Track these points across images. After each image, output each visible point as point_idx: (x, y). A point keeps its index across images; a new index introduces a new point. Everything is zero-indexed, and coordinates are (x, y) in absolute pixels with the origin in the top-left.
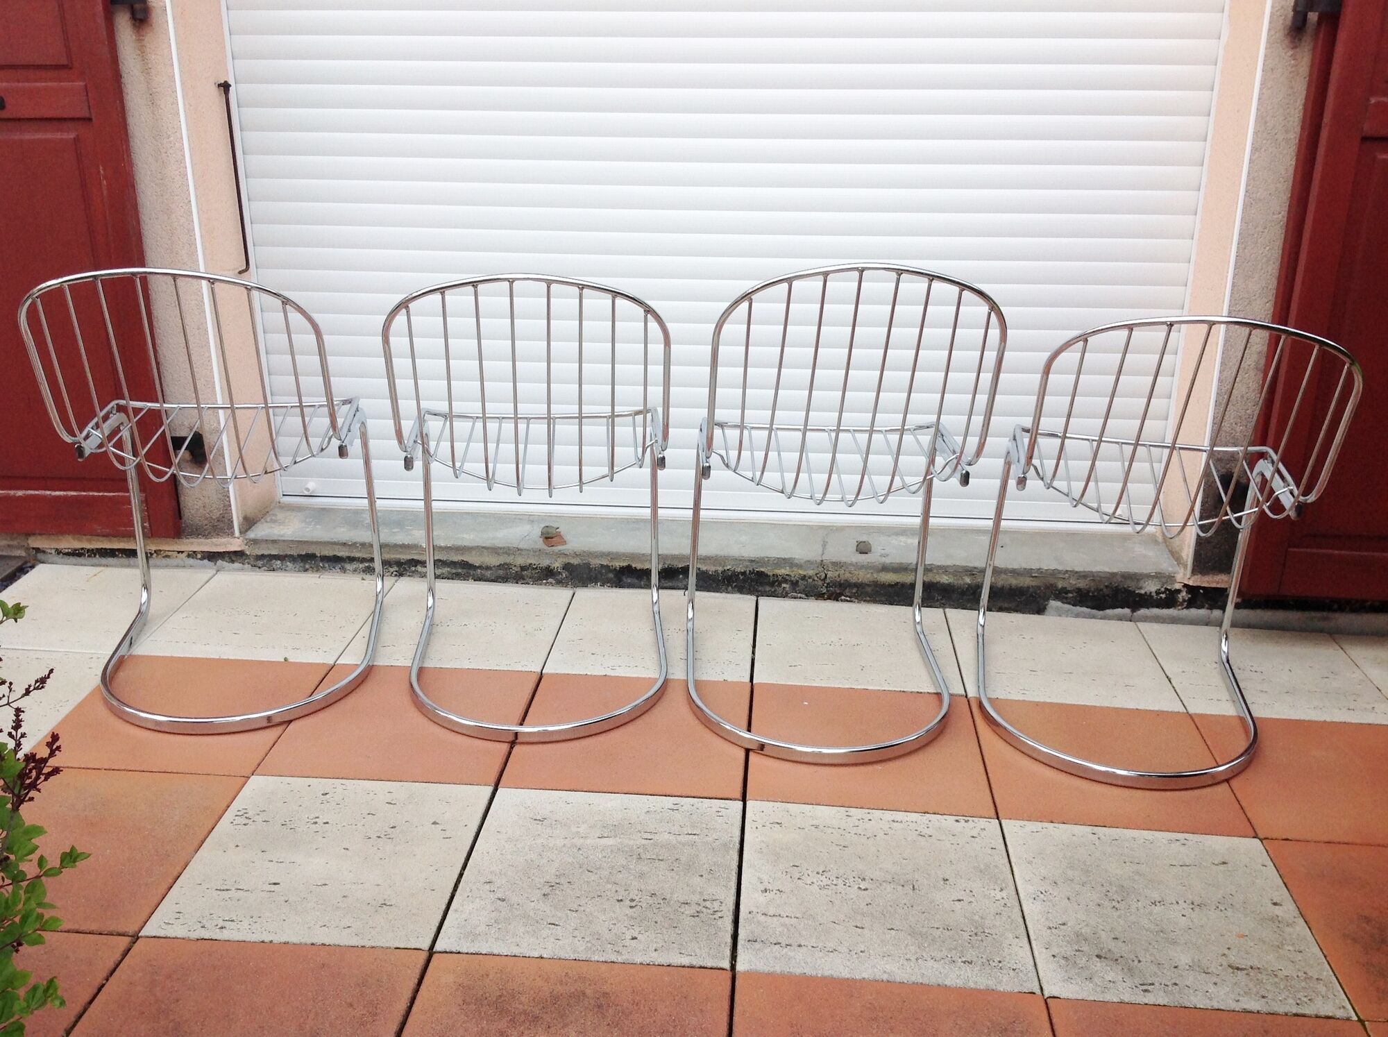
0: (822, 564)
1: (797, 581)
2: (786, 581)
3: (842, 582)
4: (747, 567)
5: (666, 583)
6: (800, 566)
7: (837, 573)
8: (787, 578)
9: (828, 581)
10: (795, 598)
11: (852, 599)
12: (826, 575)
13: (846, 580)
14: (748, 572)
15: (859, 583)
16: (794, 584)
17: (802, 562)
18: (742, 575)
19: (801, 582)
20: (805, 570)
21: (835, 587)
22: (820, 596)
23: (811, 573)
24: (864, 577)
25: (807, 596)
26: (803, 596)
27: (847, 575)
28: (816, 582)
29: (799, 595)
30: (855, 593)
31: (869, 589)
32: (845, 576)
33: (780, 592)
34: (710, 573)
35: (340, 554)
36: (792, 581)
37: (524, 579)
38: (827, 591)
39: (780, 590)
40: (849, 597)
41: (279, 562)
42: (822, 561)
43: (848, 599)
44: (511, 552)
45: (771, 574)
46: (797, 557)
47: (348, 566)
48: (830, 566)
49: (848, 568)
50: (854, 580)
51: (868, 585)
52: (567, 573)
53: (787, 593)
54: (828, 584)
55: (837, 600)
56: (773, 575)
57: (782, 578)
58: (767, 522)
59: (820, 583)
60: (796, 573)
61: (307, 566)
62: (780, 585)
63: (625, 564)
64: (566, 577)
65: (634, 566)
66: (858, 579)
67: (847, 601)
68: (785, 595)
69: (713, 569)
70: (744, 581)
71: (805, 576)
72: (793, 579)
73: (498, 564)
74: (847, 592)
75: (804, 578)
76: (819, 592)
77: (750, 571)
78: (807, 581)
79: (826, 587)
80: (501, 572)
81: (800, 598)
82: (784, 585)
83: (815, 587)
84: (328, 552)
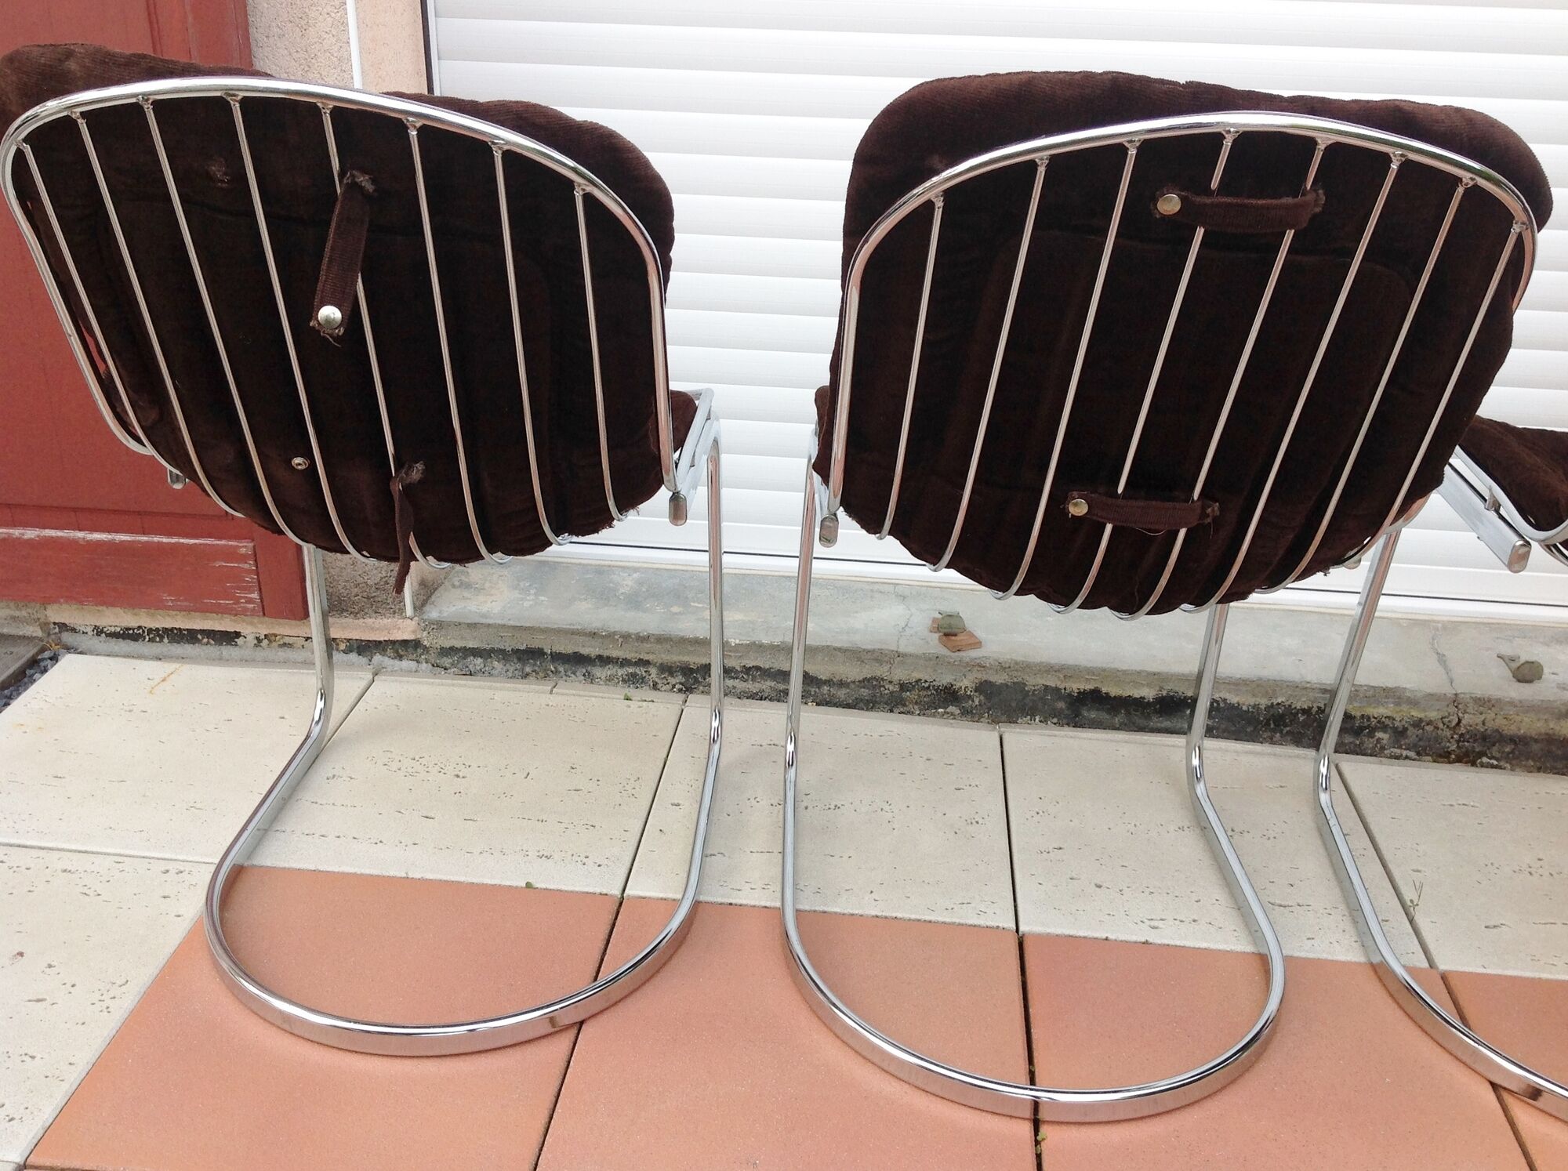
0: (1456, 701)
1: (1405, 729)
2: (1384, 728)
3: (1489, 732)
4: (1315, 700)
5: (1162, 723)
6: (1414, 703)
7: (1482, 717)
8: (1387, 722)
9: (1463, 730)
10: (1397, 758)
11: (1502, 763)
12: (1460, 721)
13: (1497, 731)
14: (1315, 710)
15: (1519, 737)
16: (1399, 734)
17: (1419, 695)
18: (1303, 714)
19: (1411, 731)
20: (1425, 711)
21: (1475, 741)
22: (1443, 756)
23: (1433, 715)
24: (1530, 725)
25: (1418, 754)
26: (1412, 754)
27: (1500, 723)
28: (1440, 732)
29: (1405, 753)
30: (1509, 753)
31: (1535, 747)
32: (1495, 721)
33: (1371, 745)
34: (1245, 708)
35: (585, 651)
36: (1395, 729)
37: (904, 705)
38: (1458, 747)
39: (1369, 743)
40: (1497, 759)
41: (479, 661)
42: (1456, 694)
43: (1495, 763)
44: (886, 659)
45: (1358, 714)
46: (1408, 686)
47: (599, 672)
48: (1471, 705)
49: (1502, 709)
50: (1510, 729)
51: (1536, 741)
52: (982, 698)
53: (1383, 748)
54: (1462, 735)
55: (1473, 764)
56: (1363, 716)
57: (1379, 722)
58: (1313, 609)
59: (1448, 733)
60: (1402, 714)
61: (528, 669)
62: (1371, 735)
63: (1089, 687)
64: (980, 705)
65: (1104, 690)
66: (1519, 729)
67: (1493, 767)
68: (1376, 752)
69: (1252, 701)
70: (1305, 725)
71: (1421, 720)
72: (1397, 724)
73: (861, 679)
74: (1495, 751)
75: (1418, 724)
76: (1443, 748)
77: (1319, 708)
78: (1423, 729)
79: (1458, 742)
80: (865, 692)
81: (1407, 757)
82: (1379, 735)
83: (1438, 740)
84: (566, 647)
